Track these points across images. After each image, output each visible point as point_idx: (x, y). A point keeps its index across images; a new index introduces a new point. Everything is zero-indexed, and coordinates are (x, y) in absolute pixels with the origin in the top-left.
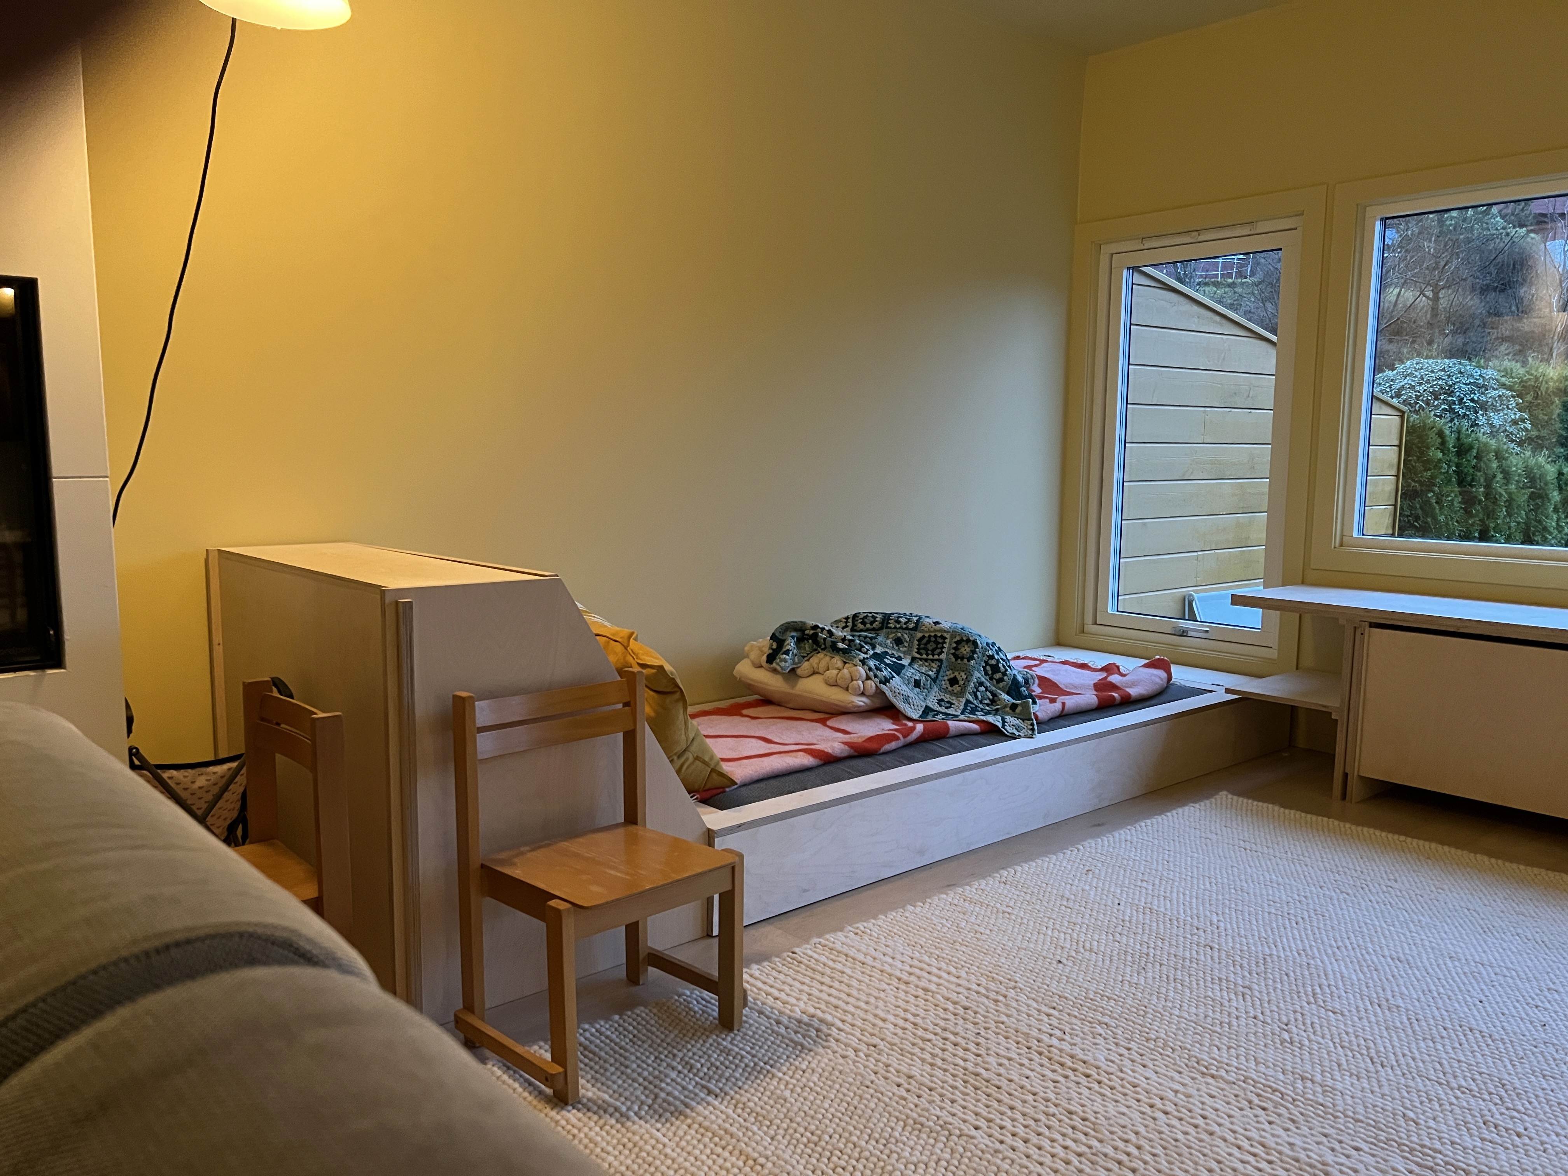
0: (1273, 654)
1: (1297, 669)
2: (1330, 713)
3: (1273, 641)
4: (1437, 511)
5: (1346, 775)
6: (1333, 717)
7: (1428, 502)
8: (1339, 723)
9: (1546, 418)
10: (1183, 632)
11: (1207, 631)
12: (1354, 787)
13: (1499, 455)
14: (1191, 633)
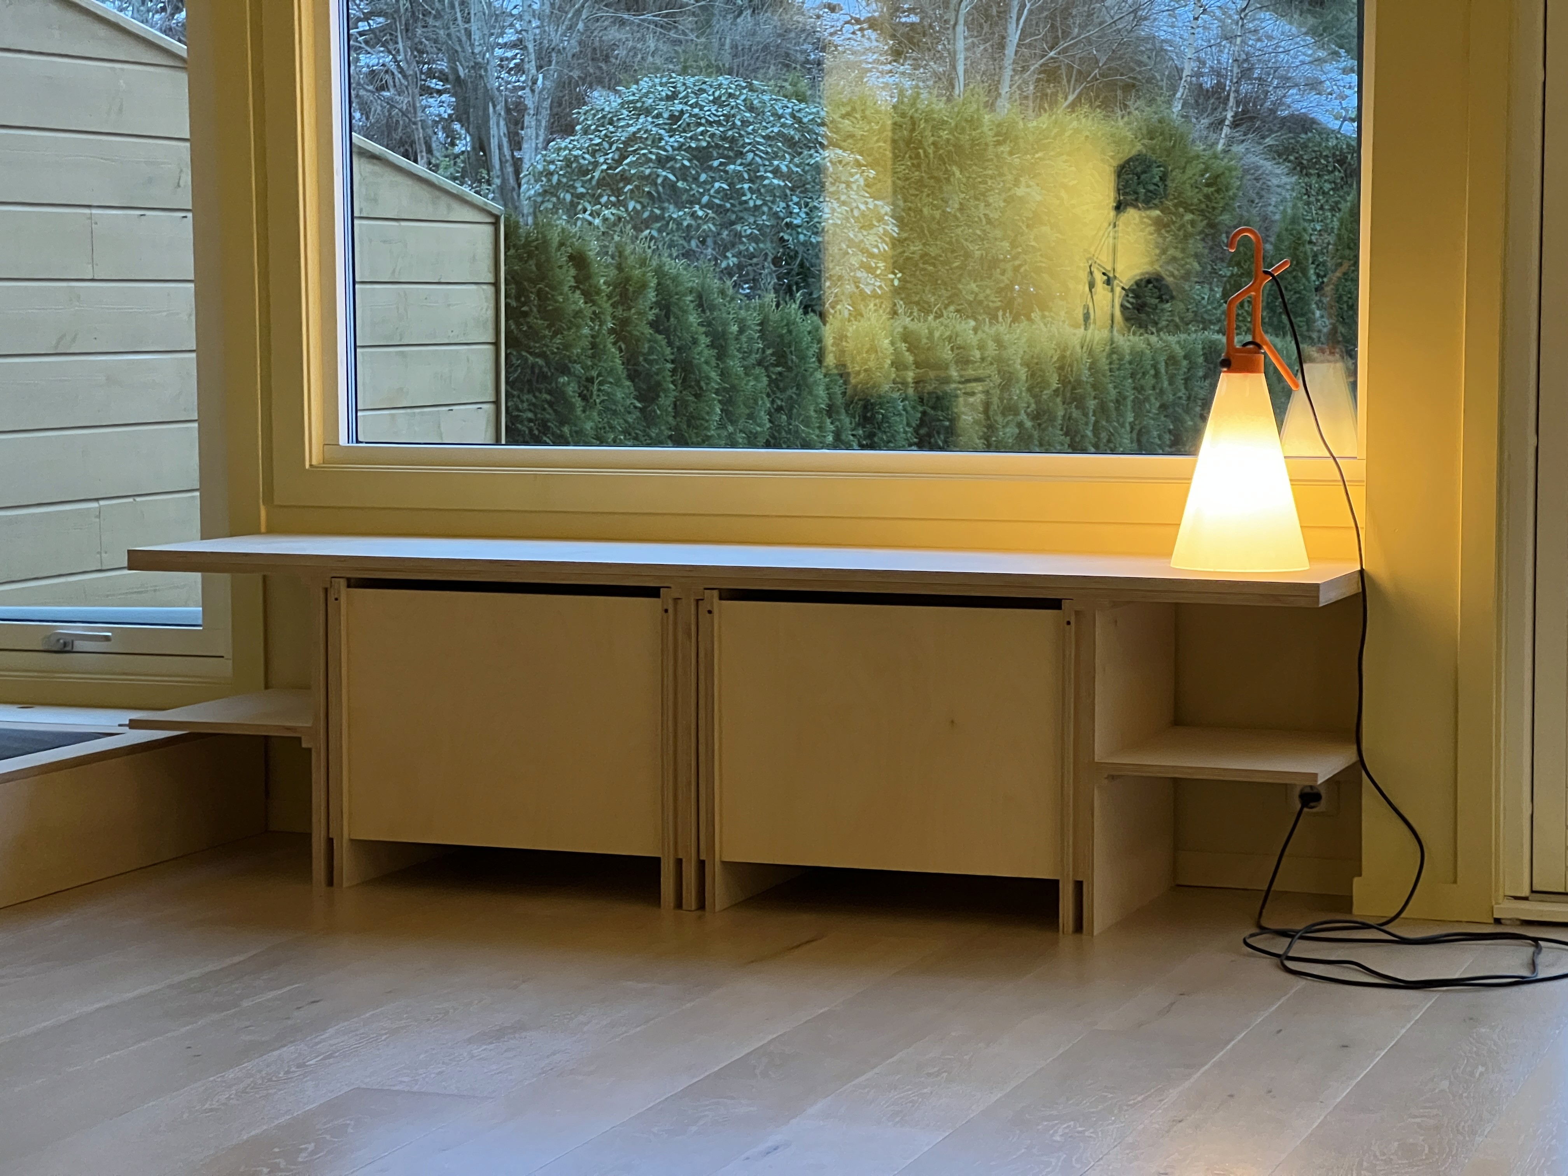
0: (225, 668)
1: (267, 687)
2: (299, 739)
3: (223, 645)
4: (579, 411)
5: (330, 842)
6: (304, 745)
7: (558, 395)
8: (313, 750)
9: (937, 214)
10: (65, 644)
11: (107, 638)
12: (345, 859)
13: (702, 302)
14: (79, 645)
